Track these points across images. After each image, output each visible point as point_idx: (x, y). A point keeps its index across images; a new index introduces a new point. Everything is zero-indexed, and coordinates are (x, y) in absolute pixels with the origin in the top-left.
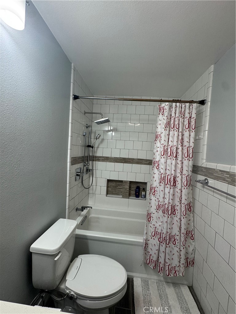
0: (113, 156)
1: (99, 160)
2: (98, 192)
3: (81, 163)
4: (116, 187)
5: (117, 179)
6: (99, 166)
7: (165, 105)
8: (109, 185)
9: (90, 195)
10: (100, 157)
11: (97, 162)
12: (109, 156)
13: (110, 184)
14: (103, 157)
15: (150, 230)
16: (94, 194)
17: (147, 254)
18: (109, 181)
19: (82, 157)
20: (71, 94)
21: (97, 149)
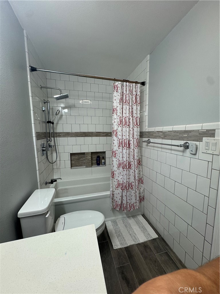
0: (74, 131)
1: (60, 136)
2: (62, 165)
4: (78, 159)
5: (79, 152)
6: (61, 141)
8: (72, 159)
9: (55, 171)
10: (61, 133)
11: (58, 138)
12: (70, 131)
13: (73, 157)
14: (64, 133)
15: (115, 184)
16: (59, 169)
17: (114, 201)
18: (72, 155)
20: (28, 66)
21: (56, 126)
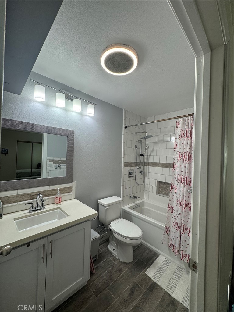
0: (161, 162)
1: (151, 165)
2: (150, 190)
3: (134, 166)
4: (165, 188)
5: (164, 181)
6: (152, 170)
7: (180, 121)
8: (160, 186)
9: (145, 192)
10: (152, 163)
11: (149, 167)
12: (158, 162)
13: (161, 185)
14: (154, 163)
16: (148, 191)
17: (170, 239)
18: (159, 183)
19: (135, 162)
20: (123, 126)
21: (149, 157)
